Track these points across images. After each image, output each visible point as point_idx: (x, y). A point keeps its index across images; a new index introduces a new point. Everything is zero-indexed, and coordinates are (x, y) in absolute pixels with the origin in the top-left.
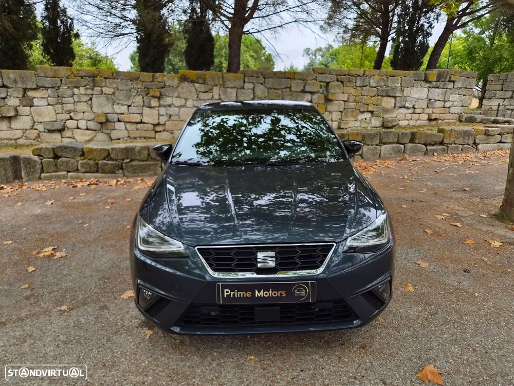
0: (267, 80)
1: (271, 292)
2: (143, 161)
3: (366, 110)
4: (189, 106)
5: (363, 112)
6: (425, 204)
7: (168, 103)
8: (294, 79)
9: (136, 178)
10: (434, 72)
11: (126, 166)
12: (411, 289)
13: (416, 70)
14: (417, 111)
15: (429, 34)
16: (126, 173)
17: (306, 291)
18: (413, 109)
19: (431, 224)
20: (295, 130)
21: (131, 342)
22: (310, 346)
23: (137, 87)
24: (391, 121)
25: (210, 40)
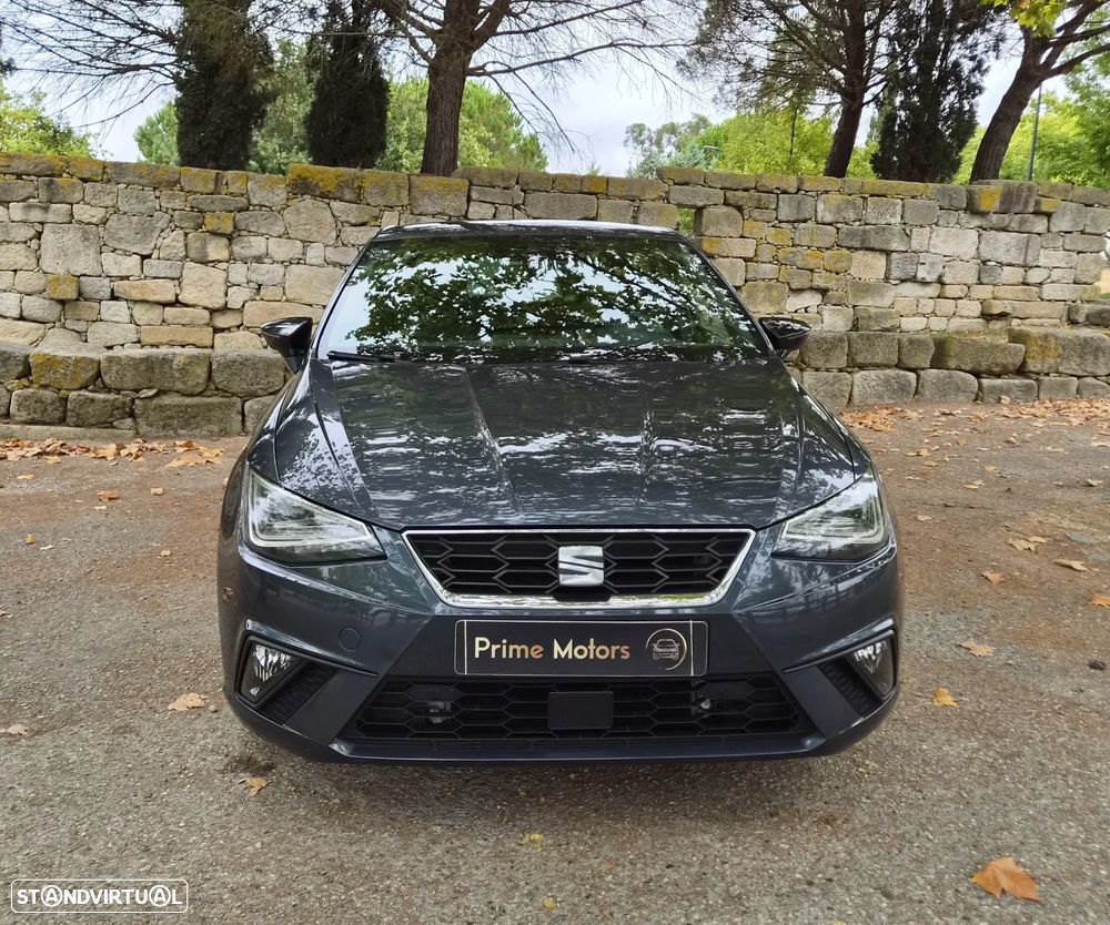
0: (530, 197)
1: (592, 647)
2: (192, 395)
3: (807, 285)
4: (313, 261)
5: (799, 291)
6: (982, 512)
7: (255, 252)
8: (608, 196)
9: (171, 442)
10: (993, 188)
11: (145, 408)
12: (948, 700)
13: (942, 181)
14: (949, 291)
15: (975, 90)
16: (143, 428)
17: (681, 648)
18: (939, 286)
19: (997, 560)
20: (622, 300)
21: (211, 803)
22: (685, 815)
23: (170, 206)
24: (879, 317)
25: (378, 88)
